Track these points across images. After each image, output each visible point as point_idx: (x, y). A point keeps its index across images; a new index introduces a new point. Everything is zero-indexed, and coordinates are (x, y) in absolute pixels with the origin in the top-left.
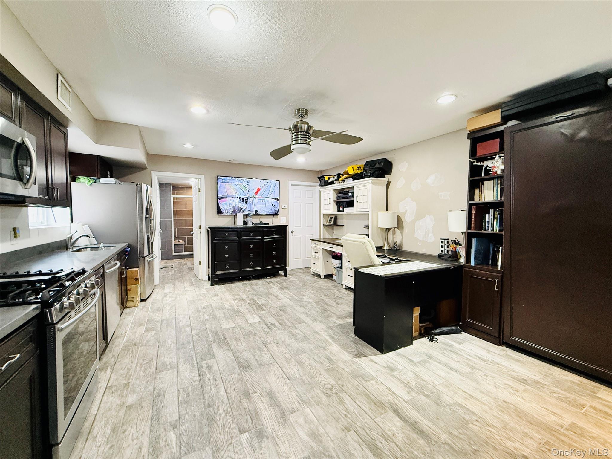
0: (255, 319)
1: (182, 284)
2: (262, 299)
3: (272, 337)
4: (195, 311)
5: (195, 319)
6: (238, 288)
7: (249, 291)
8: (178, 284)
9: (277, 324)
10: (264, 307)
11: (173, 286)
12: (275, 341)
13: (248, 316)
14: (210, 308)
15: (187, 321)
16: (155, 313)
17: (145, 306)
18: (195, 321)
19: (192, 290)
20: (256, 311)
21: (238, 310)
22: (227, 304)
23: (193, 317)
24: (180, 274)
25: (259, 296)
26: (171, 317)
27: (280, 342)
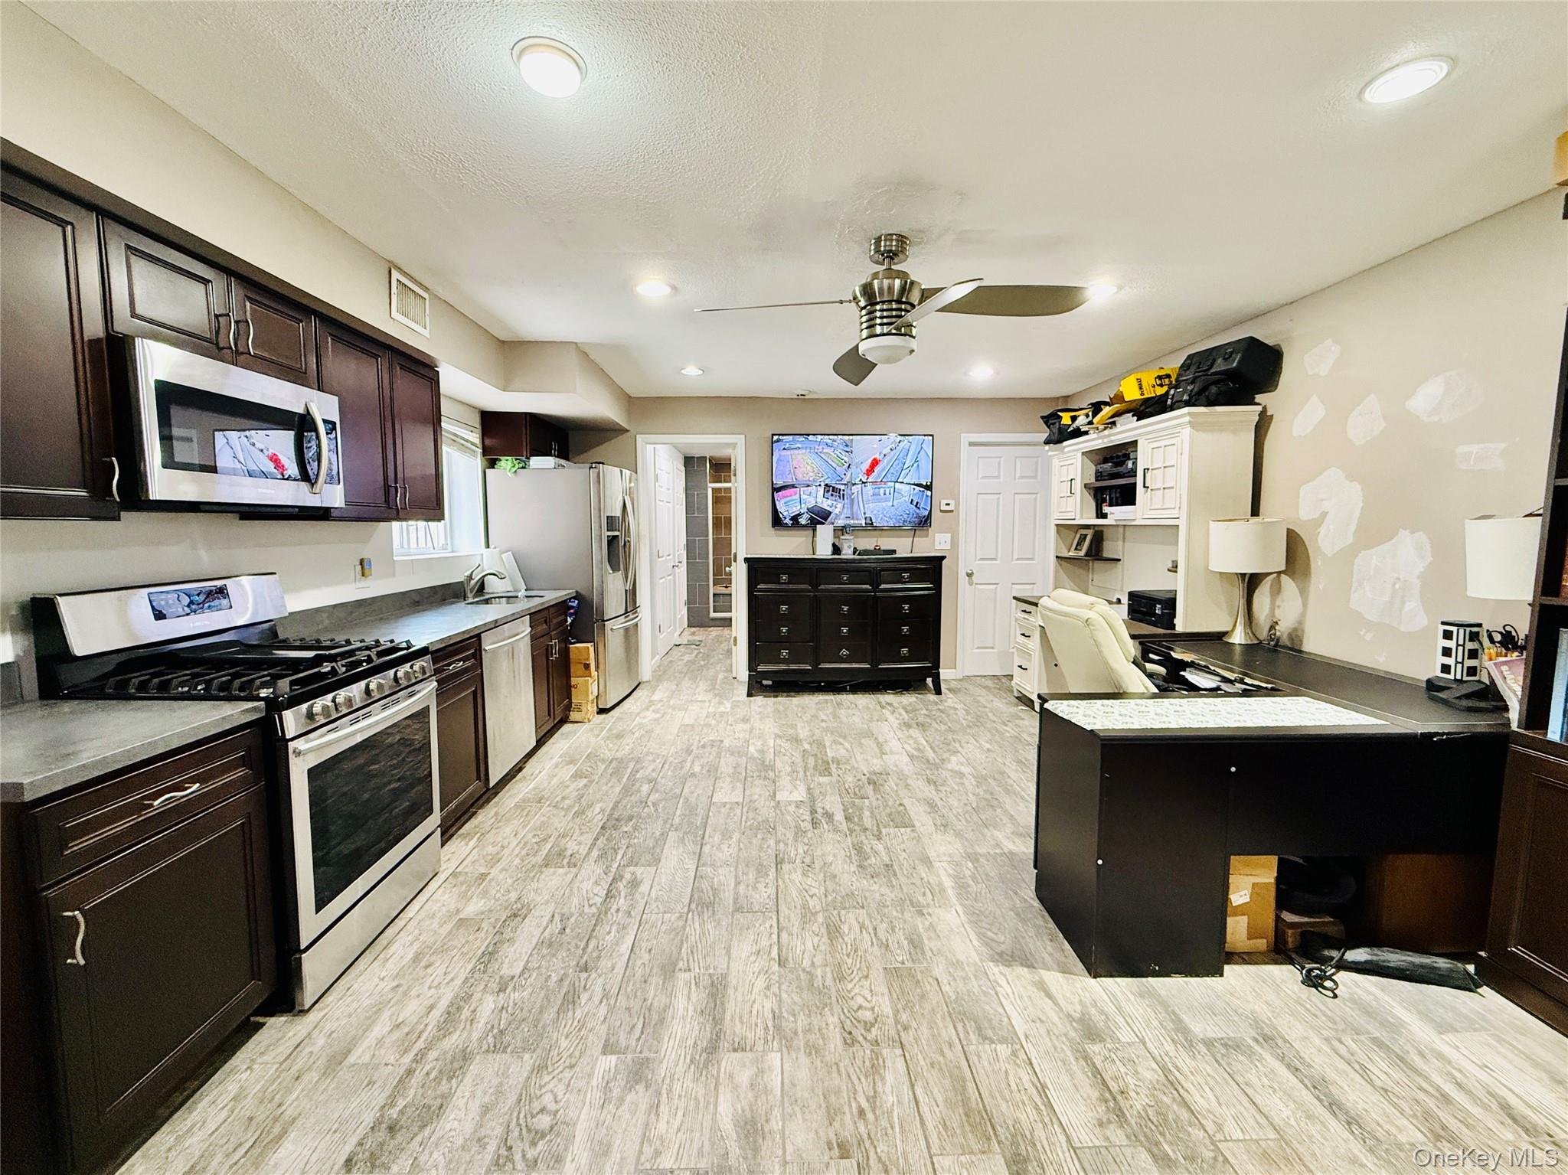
0: (795, 793)
1: (694, 686)
2: (841, 744)
3: (806, 848)
4: (682, 749)
5: (672, 768)
6: (803, 708)
7: (823, 721)
8: (687, 683)
9: (839, 817)
10: (833, 767)
11: (674, 687)
12: (808, 860)
13: (785, 782)
14: (715, 749)
15: (653, 770)
16: (608, 742)
17: (601, 723)
18: (670, 773)
19: (705, 701)
20: (808, 774)
21: (772, 763)
22: (755, 745)
23: (671, 763)
24: (702, 663)
25: (840, 736)
26: (631, 756)
27: (817, 865)
